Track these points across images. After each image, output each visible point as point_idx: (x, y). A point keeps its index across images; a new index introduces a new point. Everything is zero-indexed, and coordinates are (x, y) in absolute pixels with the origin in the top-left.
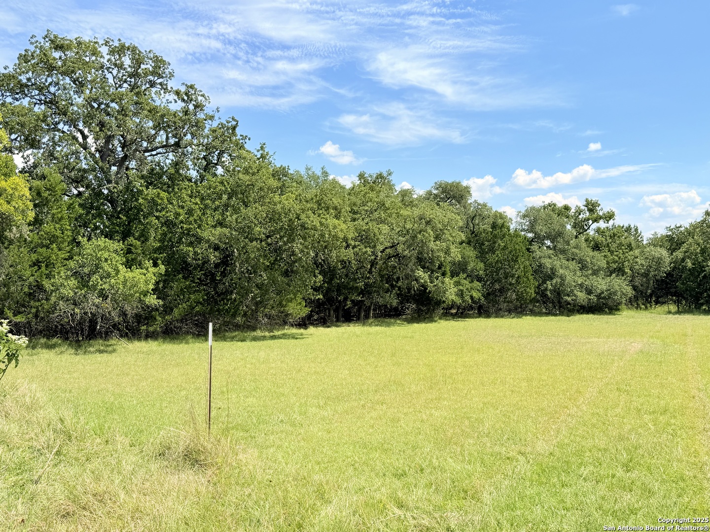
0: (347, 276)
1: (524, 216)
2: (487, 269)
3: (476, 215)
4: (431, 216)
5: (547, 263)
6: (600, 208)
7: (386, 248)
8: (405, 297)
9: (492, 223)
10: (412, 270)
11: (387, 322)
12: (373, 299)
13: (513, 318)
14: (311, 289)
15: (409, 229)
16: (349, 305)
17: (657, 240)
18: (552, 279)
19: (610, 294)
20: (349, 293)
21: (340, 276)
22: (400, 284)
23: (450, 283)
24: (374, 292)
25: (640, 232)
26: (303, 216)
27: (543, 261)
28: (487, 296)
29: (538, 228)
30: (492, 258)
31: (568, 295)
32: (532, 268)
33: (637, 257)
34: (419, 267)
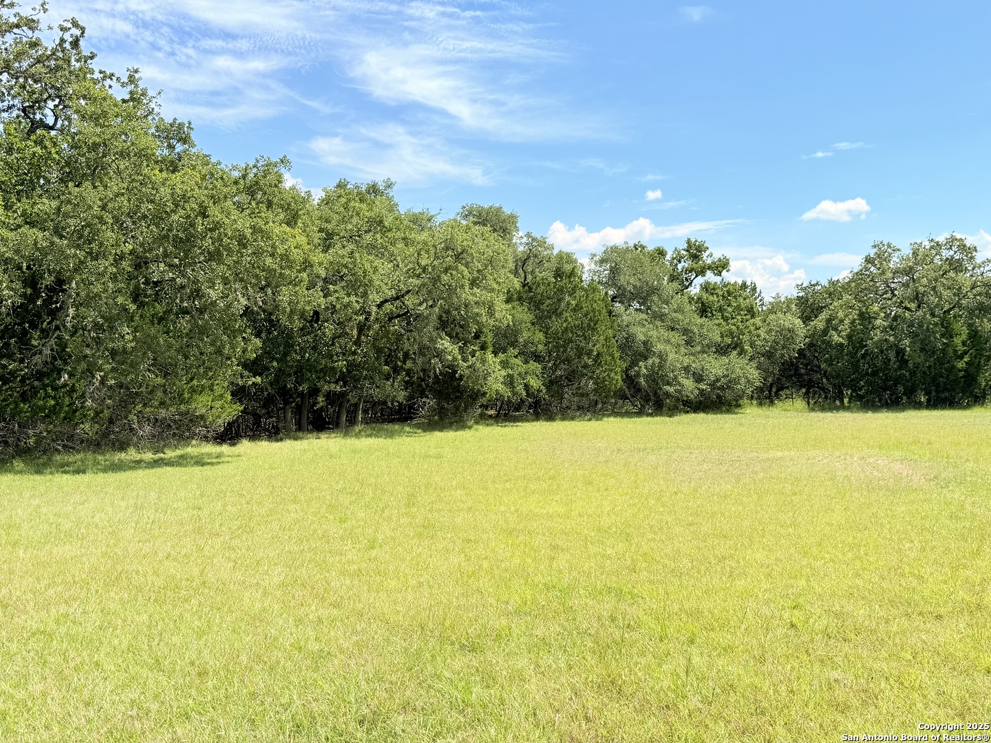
0: (314, 348)
1: (602, 261)
2: (550, 342)
3: (529, 257)
4: (465, 243)
5: (640, 334)
6: (708, 253)
7: (386, 301)
8: (417, 387)
9: (554, 269)
10: (431, 340)
11: (387, 430)
12: (363, 391)
13: (590, 420)
14: (238, 365)
15: (427, 265)
16: (321, 404)
17: (781, 305)
18: (646, 358)
19: (730, 381)
20: (318, 378)
21: (301, 349)
22: (409, 364)
23: (494, 363)
24: (365, 379)
25: (758, 292)
26: (214, 212)
27: (633, 330)
28: (550, 384)
29: (623, 280)
30: (556, 325)
31: (668, 384)
32: (617, 341)
33: (760, 328)
34: (443, 334)
